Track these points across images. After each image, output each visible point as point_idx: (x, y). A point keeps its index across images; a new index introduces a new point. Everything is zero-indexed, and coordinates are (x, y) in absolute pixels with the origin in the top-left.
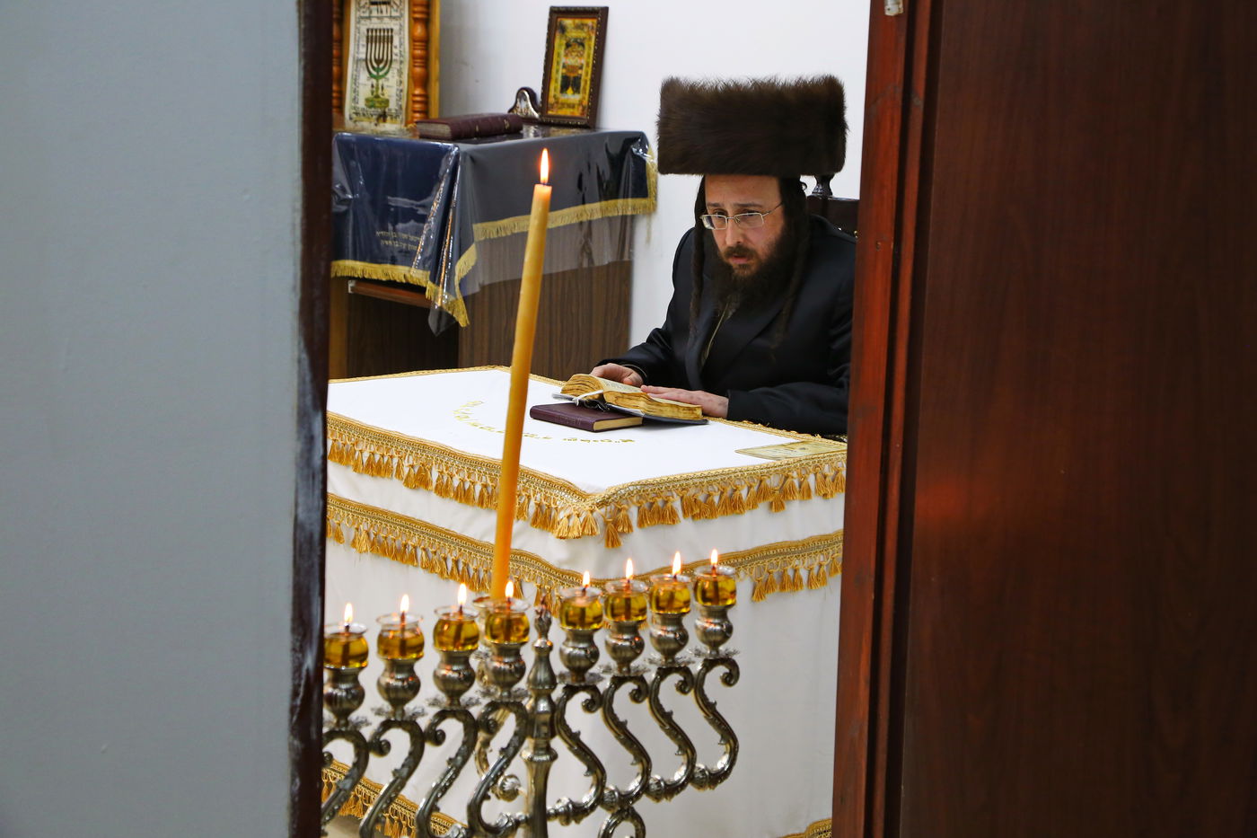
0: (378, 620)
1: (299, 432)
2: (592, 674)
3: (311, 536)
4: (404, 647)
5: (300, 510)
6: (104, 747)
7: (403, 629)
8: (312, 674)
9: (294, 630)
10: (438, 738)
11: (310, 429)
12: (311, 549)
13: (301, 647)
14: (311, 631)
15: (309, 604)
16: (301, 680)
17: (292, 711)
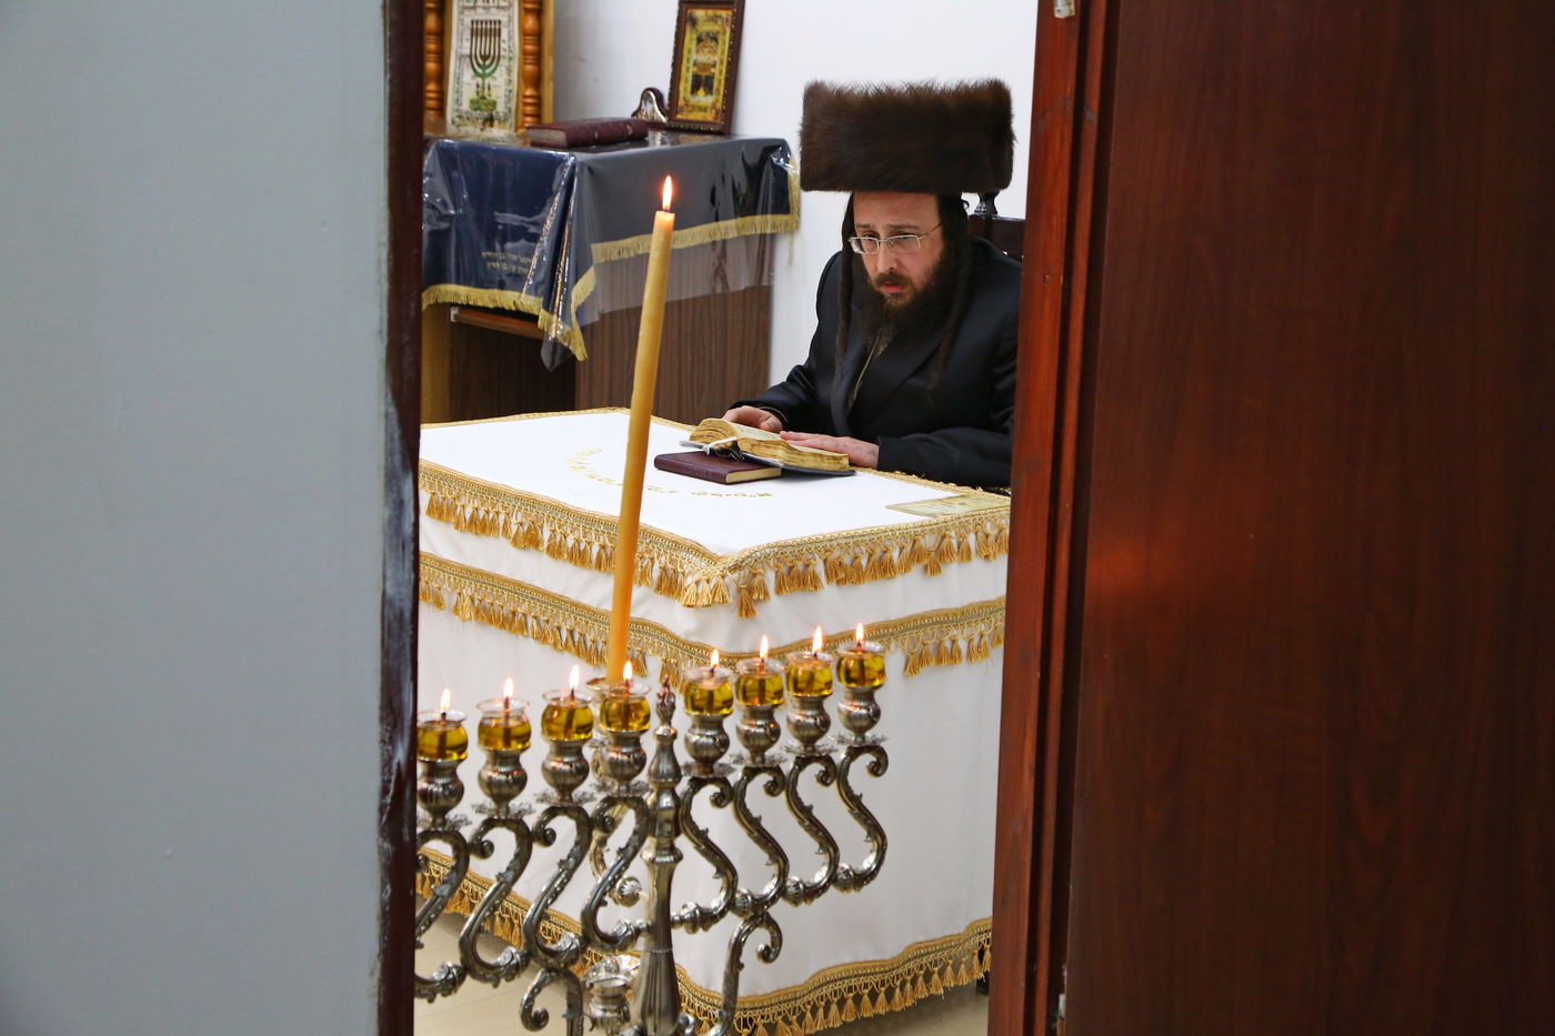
0: (478, 706)
1: (387, 496)
2: (721, 765)
3: (402, 613)
4: (508, 736)
5: (388, 584)
6: (169, 852)
7: (507, 717)
8: (403, 768)
9: (382, 720)
10: (547, 838)
11: (399, 492)
12: (401, 628)
13: (391, 738)
14: (402, 721)
15: (400, 690)
16: (391, 775)
17: (381, 811)
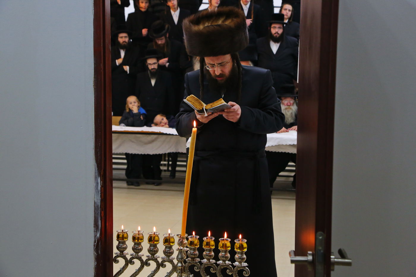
1: (95, 181)
3: (98, 206)
4: (138, 239)
5: (95, 199)
6: (51, 243)
7: (139, 234)
8: (99, 238)
9: (94, 227)
10: (148, 265)
11: (97, 181)
12: (98, 209)
13: (96, 231)
14: (99, 228)
15: (98, 222)
16: (96, 239)
17: (94, 245)
